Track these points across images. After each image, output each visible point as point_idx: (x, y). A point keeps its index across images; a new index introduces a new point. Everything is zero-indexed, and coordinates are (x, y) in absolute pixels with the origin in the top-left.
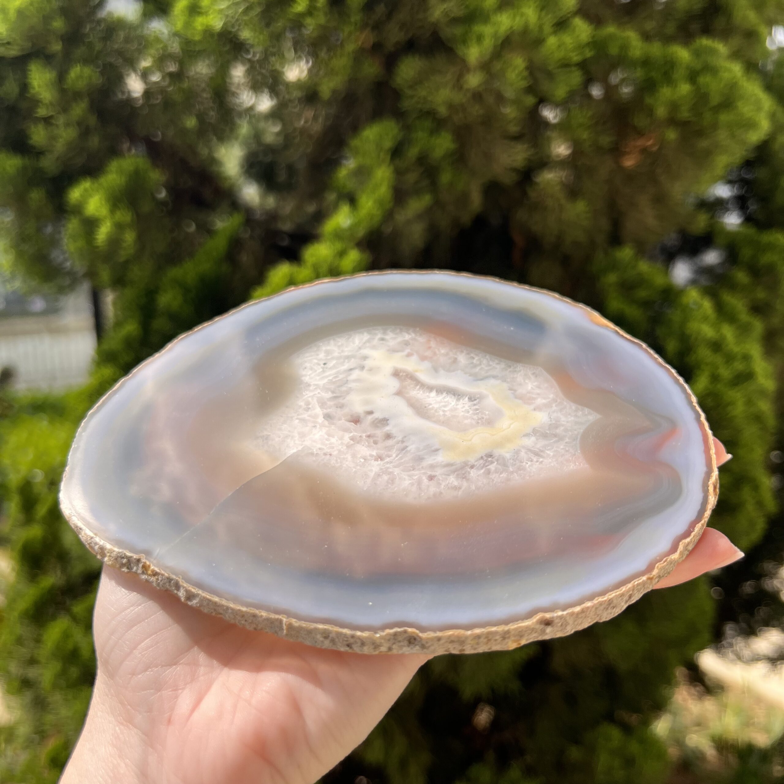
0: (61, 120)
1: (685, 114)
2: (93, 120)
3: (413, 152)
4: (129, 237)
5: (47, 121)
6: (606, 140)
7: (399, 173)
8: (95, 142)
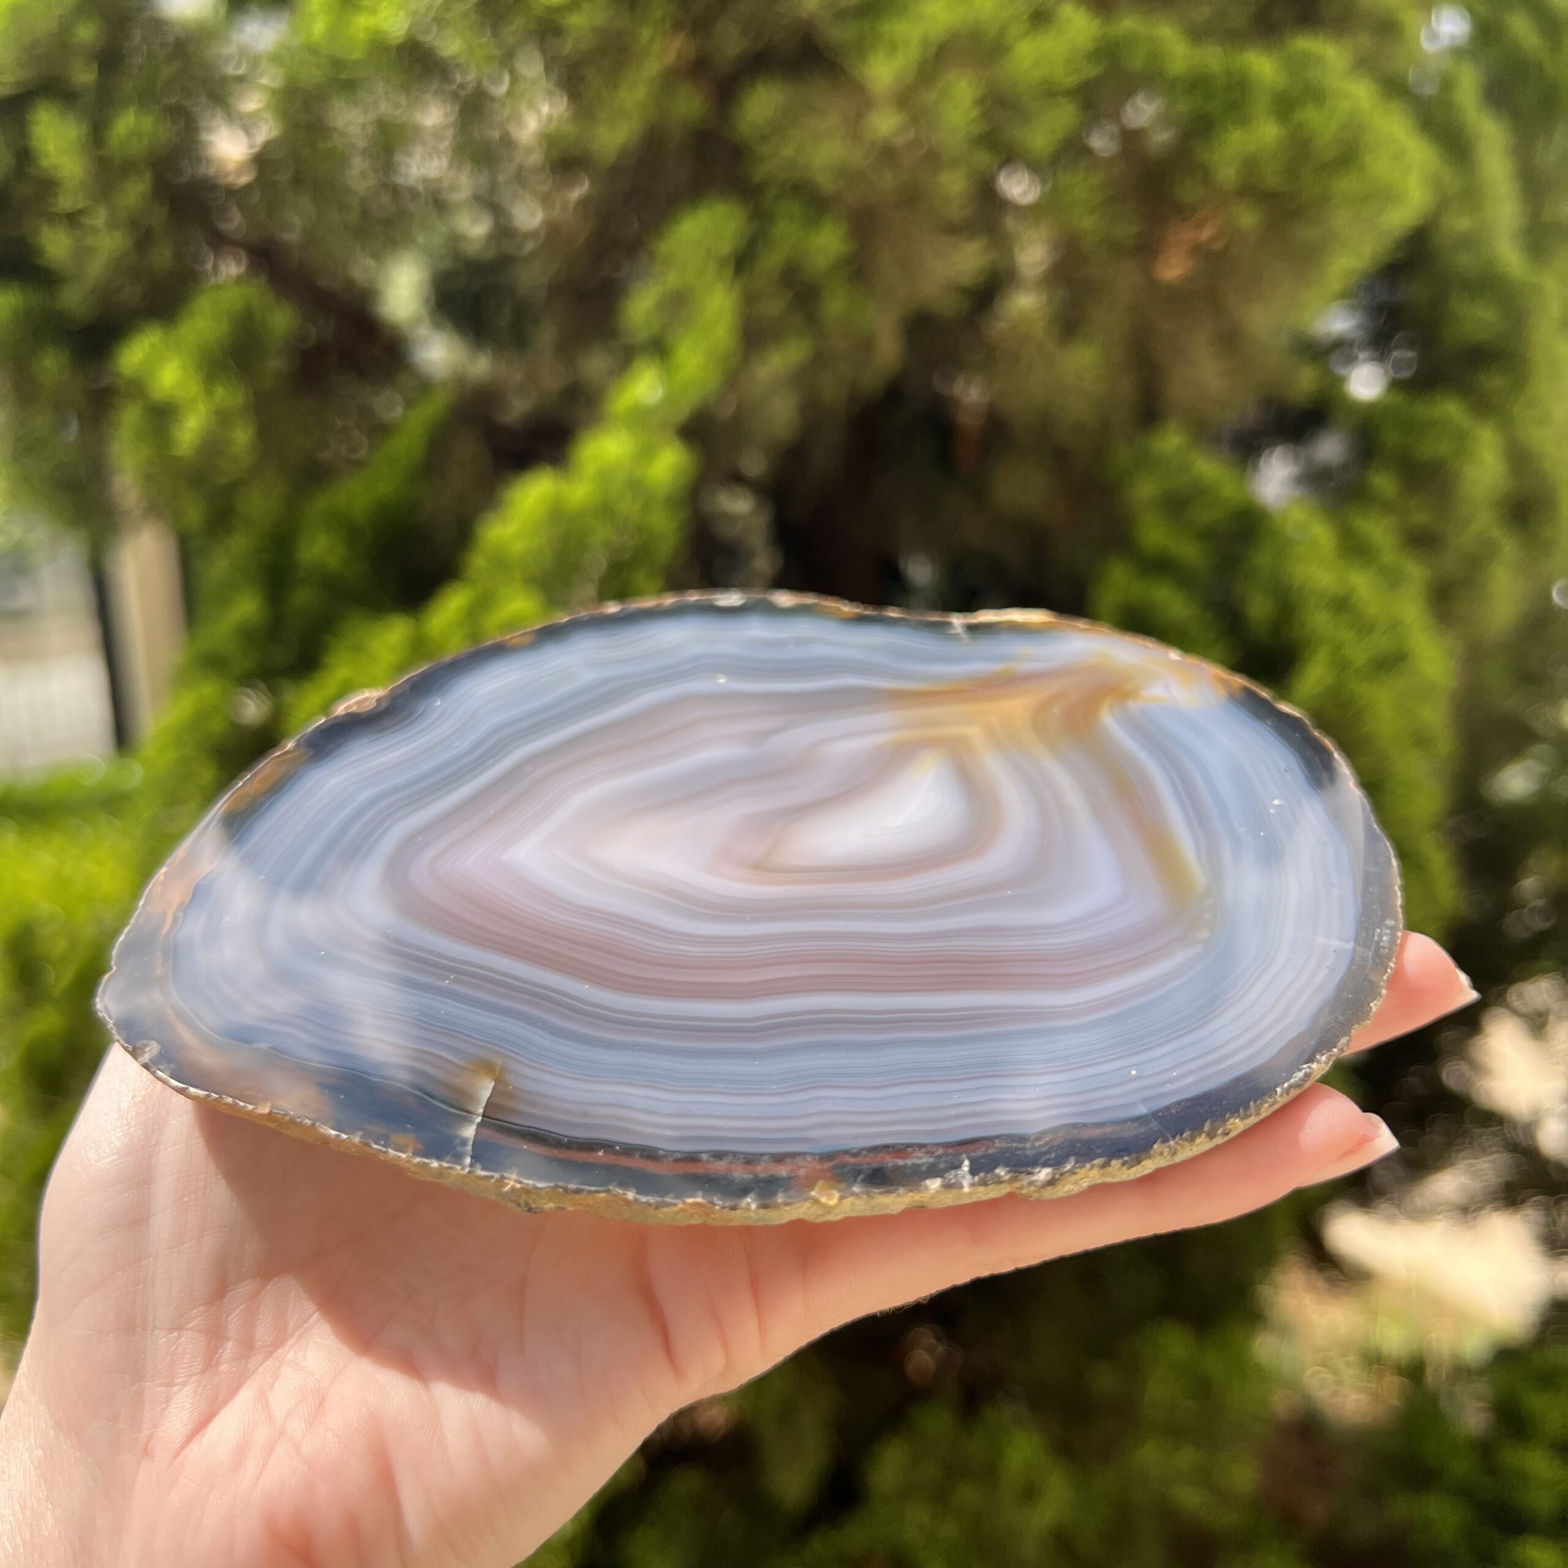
0: (99, 218)
1: (1272, 180)
2: (159, 216)
3: (772, 260)
4: (242, 437)
5: (72, 219)
6: (1128, 229)
7: (749, 299)
8: (162, 257)
